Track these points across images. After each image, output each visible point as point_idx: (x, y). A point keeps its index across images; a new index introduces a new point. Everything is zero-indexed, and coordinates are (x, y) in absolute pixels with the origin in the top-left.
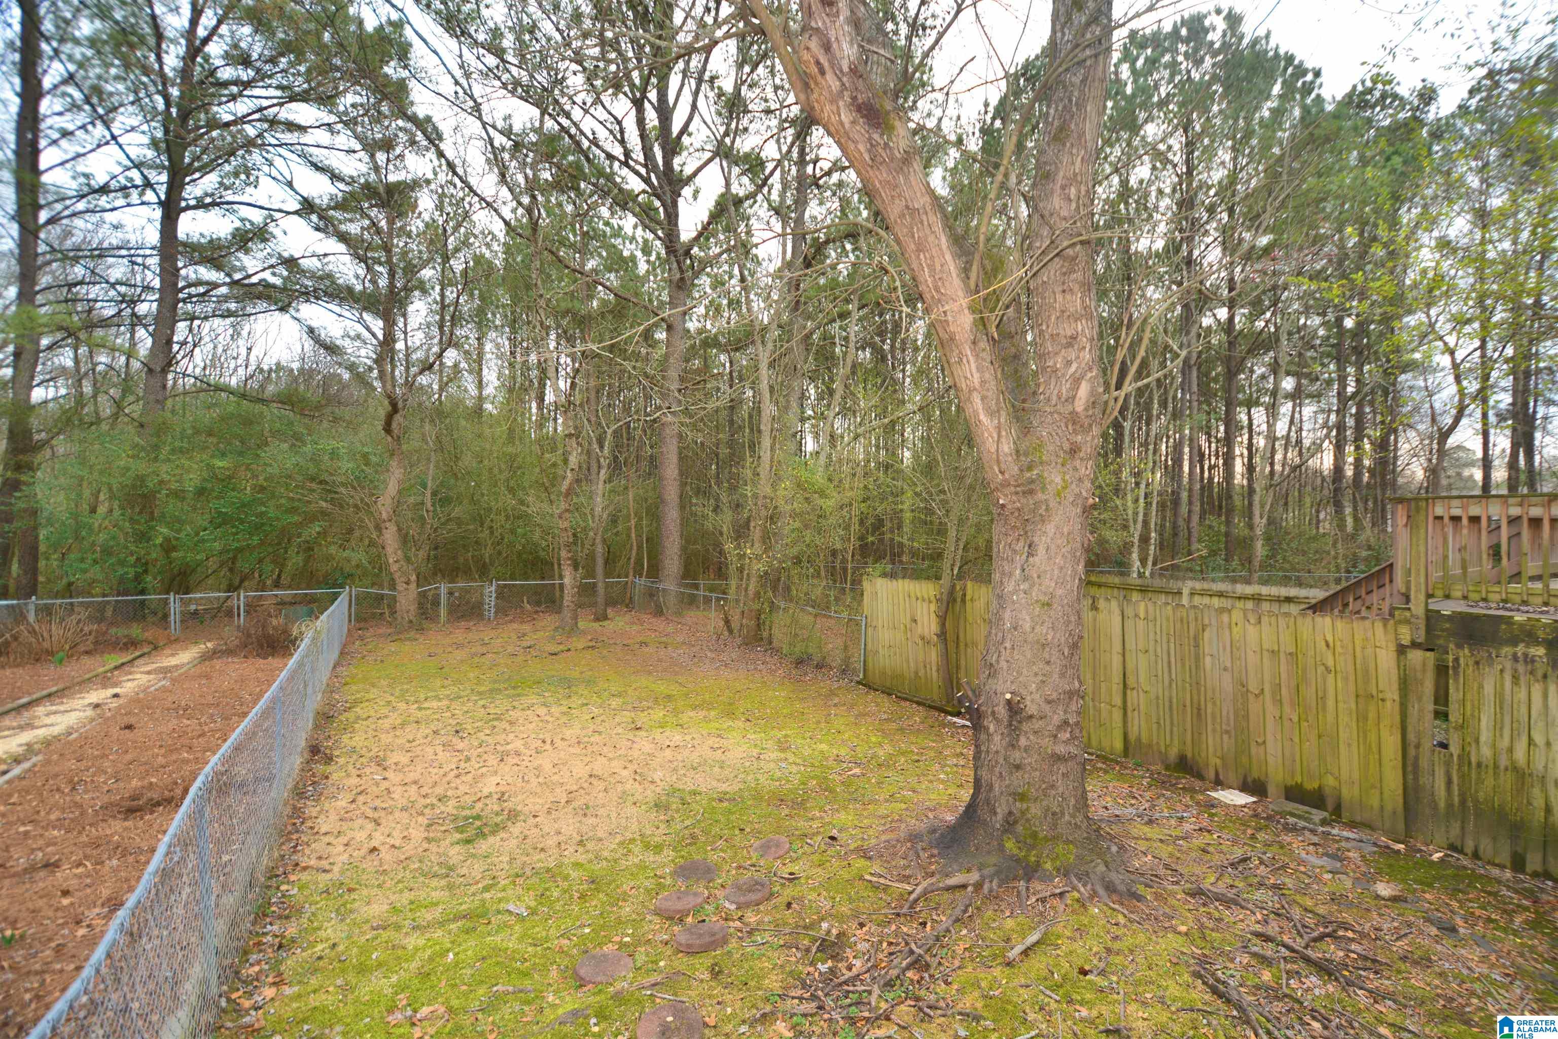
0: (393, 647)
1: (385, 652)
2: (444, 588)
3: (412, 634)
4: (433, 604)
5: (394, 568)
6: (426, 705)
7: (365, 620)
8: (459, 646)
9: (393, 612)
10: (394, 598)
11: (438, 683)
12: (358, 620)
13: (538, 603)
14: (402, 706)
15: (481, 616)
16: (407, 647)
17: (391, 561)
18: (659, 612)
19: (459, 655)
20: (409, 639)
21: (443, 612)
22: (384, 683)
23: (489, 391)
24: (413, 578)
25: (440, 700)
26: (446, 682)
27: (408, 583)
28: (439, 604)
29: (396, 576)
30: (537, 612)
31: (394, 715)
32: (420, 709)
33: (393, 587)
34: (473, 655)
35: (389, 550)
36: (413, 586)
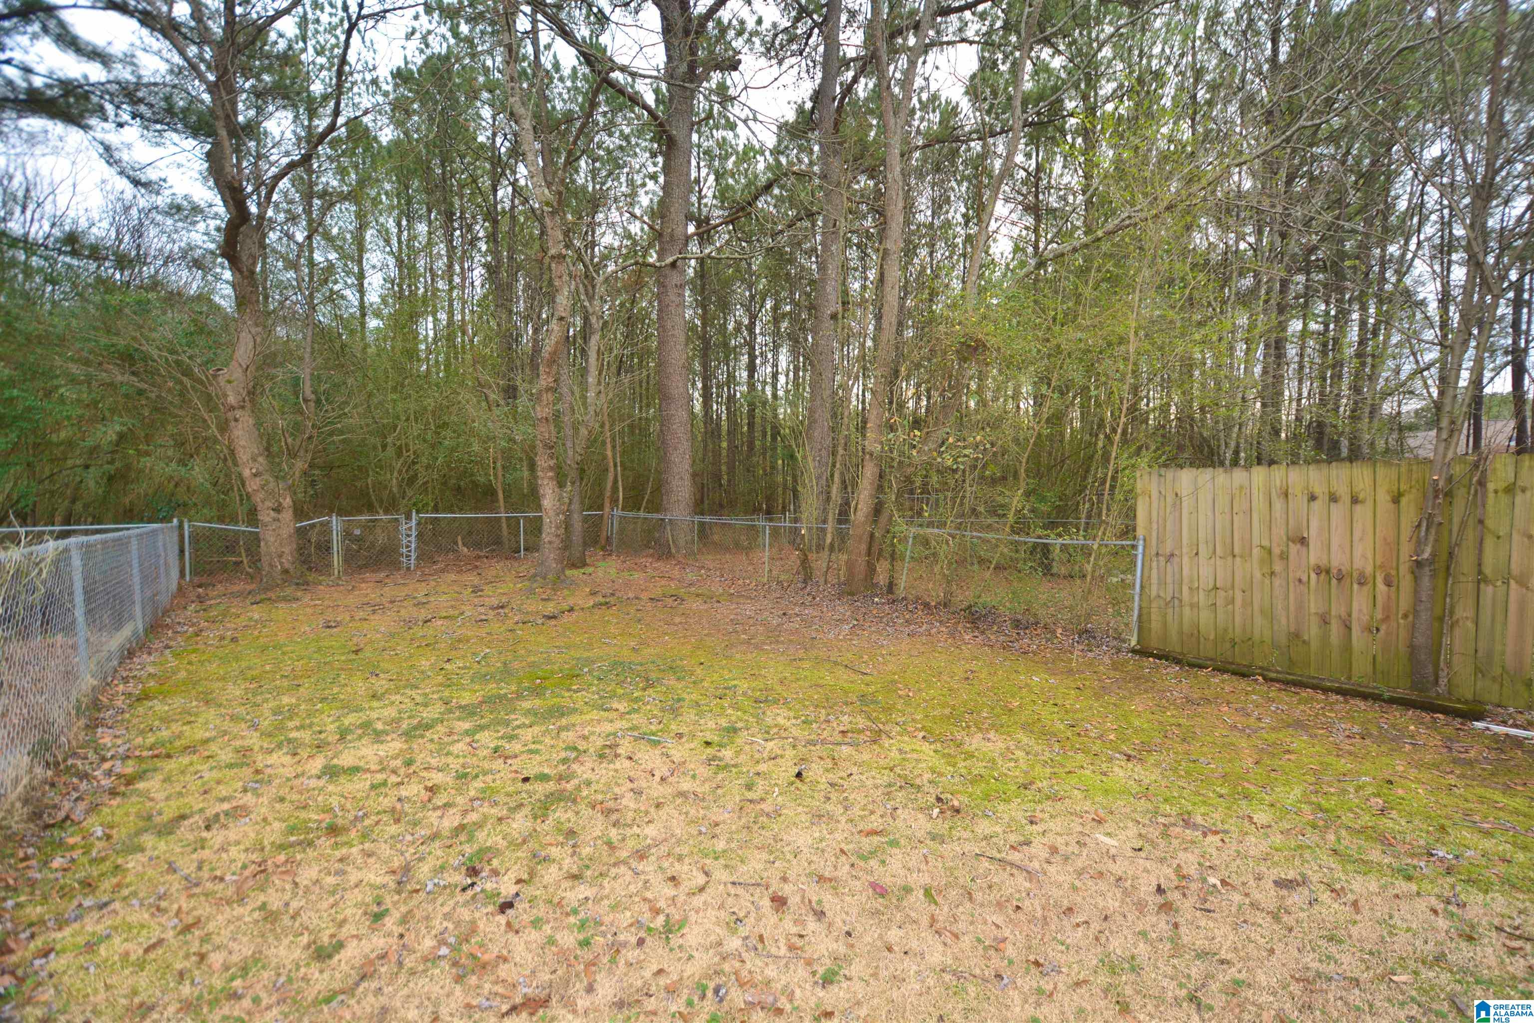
0: (256, 613)
1: (242, 621)
2: (336, 523)
3: (289, 591)
4: (319, 547)
5: (252, 485)
6: (346, 759)
7: (211, 573)
8: (376, 608)
9: (255, 558)
10: (256, 539)
11: (360, 686)
12: (195, 572)
13: (477, 545)
14: (280, 762)
15: (395, 565)
16: (282, 611)
17: (246, 473)
18: (664, 552)
19: (382, 624)
20: (285, 599)
21: (336, 560)
22: (236, 691)
23: (373, 297)
24: (287, 502)
25: (378, 737)
26: (381, 684)
27: (278, 510)
28: (328, 549)
29: (258, 498)
30: (478, 557)
31: (261, 805)
32: (331, 772)
33: (252, 516)
34: (409, 623)
35: (243, 456)
36: (287, 515)
